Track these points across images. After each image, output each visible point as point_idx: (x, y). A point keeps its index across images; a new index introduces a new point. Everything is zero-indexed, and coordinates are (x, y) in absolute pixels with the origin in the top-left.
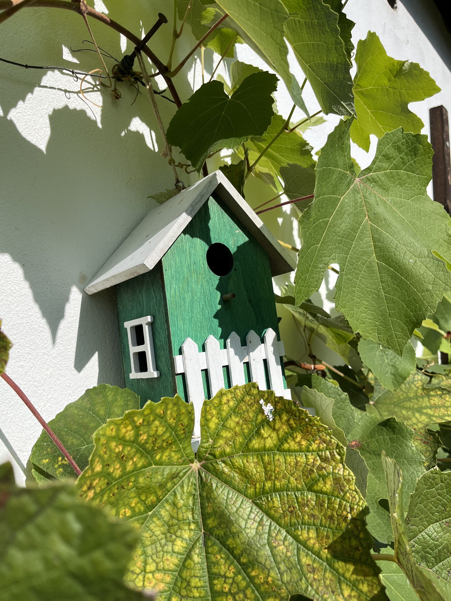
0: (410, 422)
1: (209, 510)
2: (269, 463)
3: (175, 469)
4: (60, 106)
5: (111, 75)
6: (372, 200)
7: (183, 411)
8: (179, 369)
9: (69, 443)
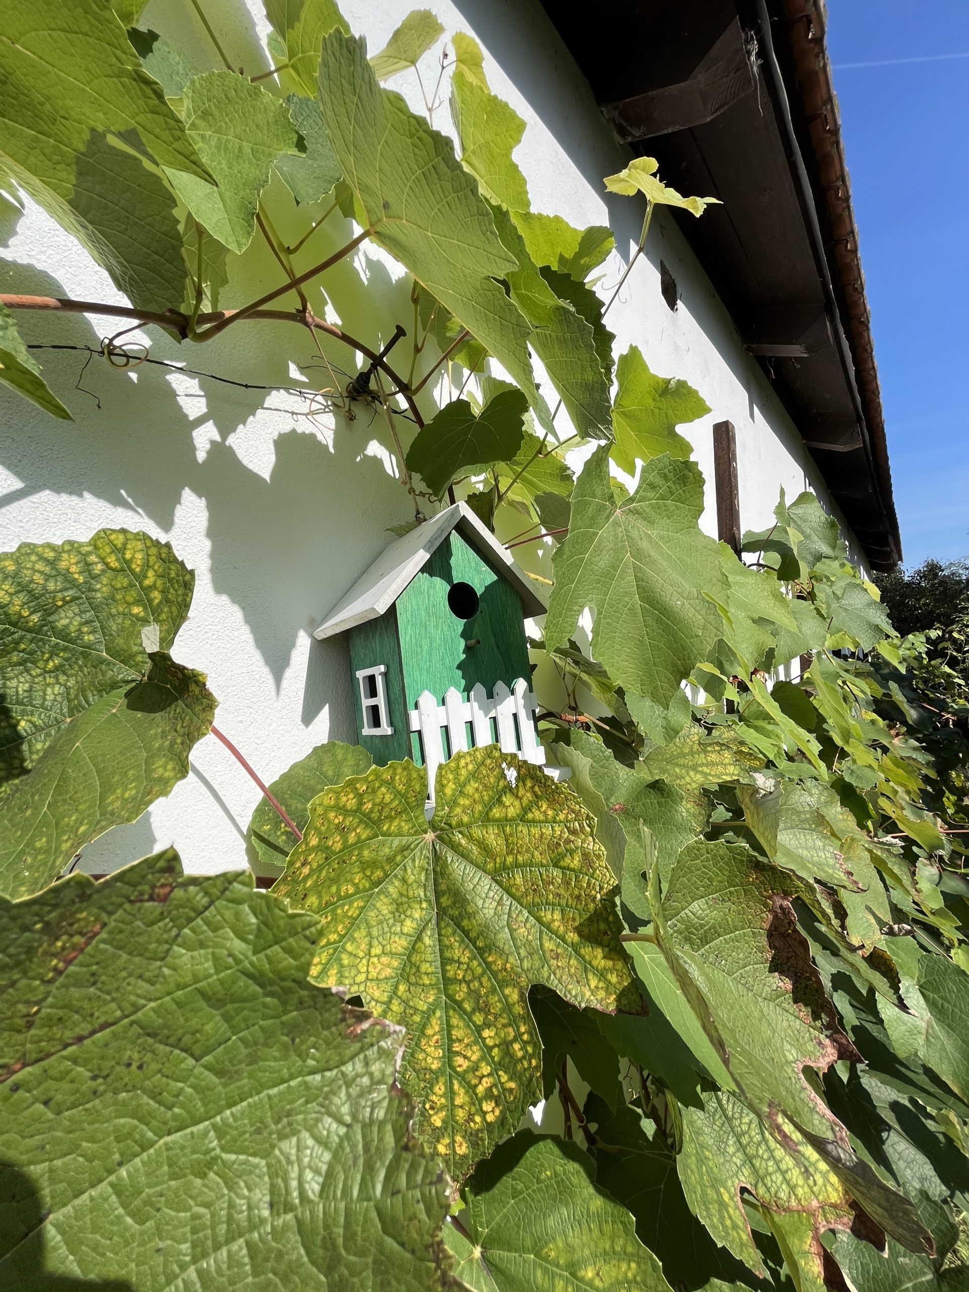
0: (683, 782)
1: (443, 887)
2: (511, 835)
3: (405, 840)
4: (287, 429)
5: (345, 394)
6: (635, 534)
7: (415, 775)
8: (415, 726)
9: (293, 808)
